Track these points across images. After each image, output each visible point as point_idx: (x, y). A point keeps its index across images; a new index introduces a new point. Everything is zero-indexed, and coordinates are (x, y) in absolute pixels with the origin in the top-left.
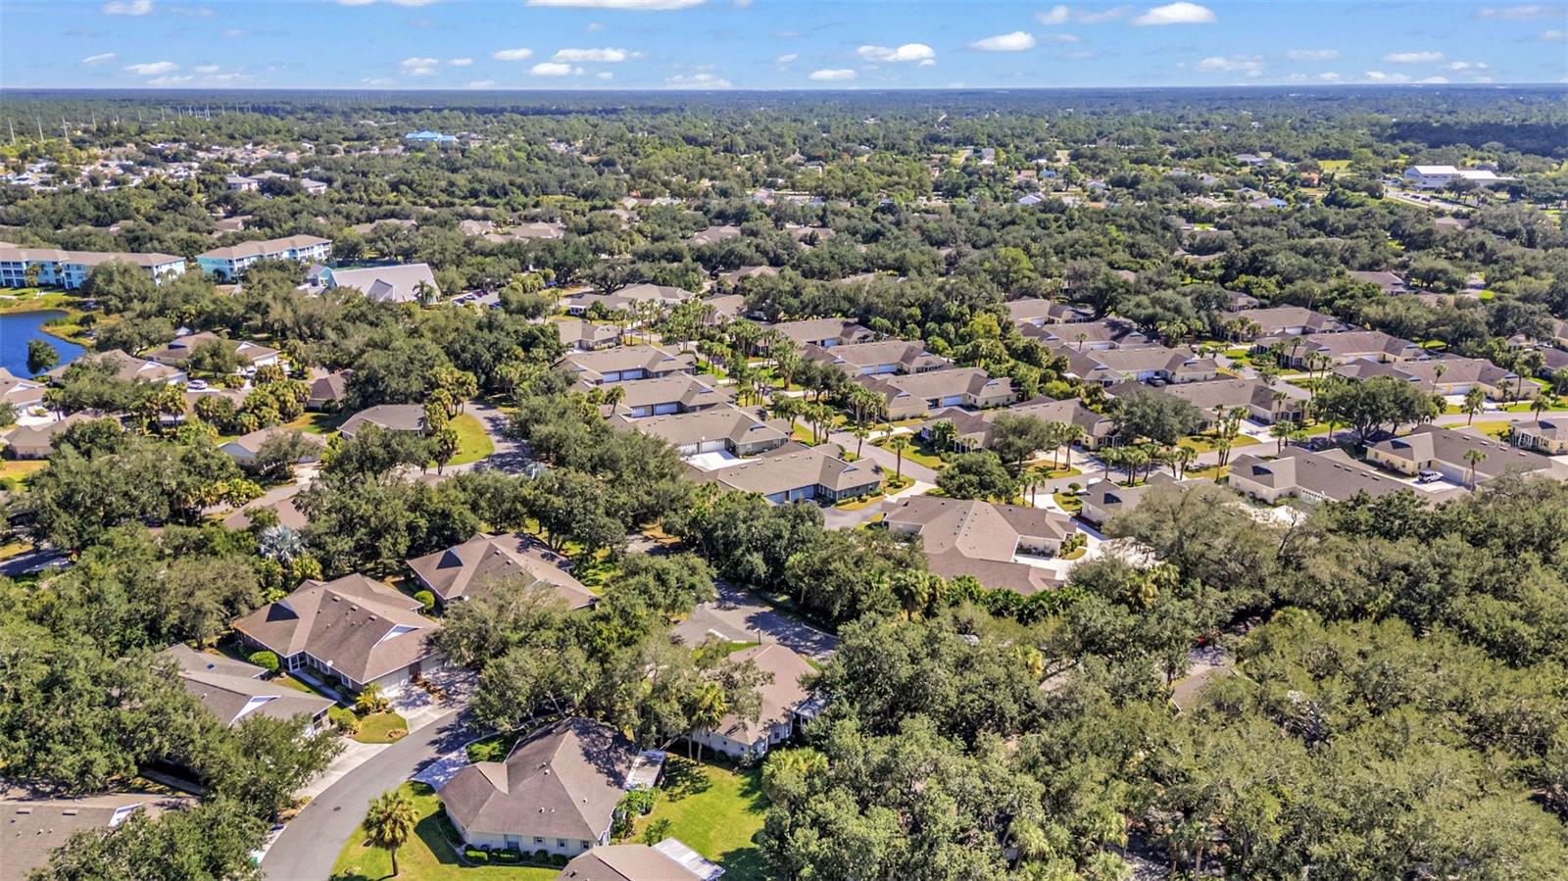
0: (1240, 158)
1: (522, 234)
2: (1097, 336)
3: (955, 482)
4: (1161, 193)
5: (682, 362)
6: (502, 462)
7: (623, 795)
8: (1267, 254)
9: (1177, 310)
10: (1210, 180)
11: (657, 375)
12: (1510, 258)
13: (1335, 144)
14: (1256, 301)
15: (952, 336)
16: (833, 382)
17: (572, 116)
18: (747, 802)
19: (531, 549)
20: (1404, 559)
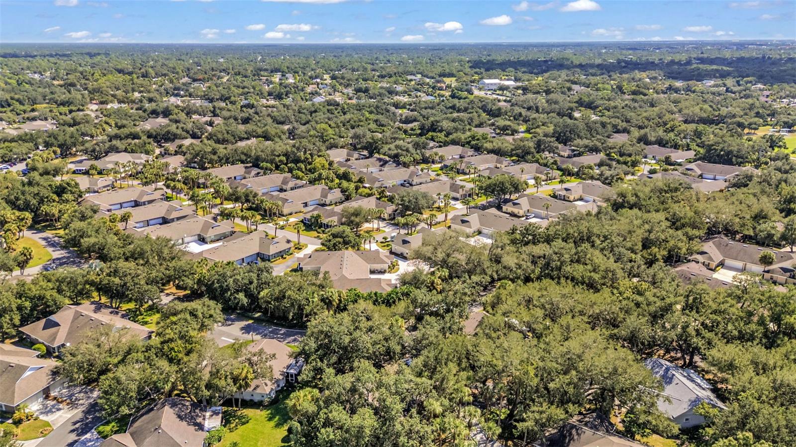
0: (409, 77)
1: (28, 128)
2: (374, 166)
3: (332, 243)
4: (380, 95)
5: (157, 195)
6: (60, 262)
7: (206, 435)
8: (438, 122)
9: (407, 150)
10: (400, 88)
11: (144, 204)
12: (534, 119)
13: (447, 71)
14: (437, 145)
15: (304, 170)
16: (251, 198)
17: (38, 58)
18: (272, 423)
19: (102, 310)
20: (541, 253)
